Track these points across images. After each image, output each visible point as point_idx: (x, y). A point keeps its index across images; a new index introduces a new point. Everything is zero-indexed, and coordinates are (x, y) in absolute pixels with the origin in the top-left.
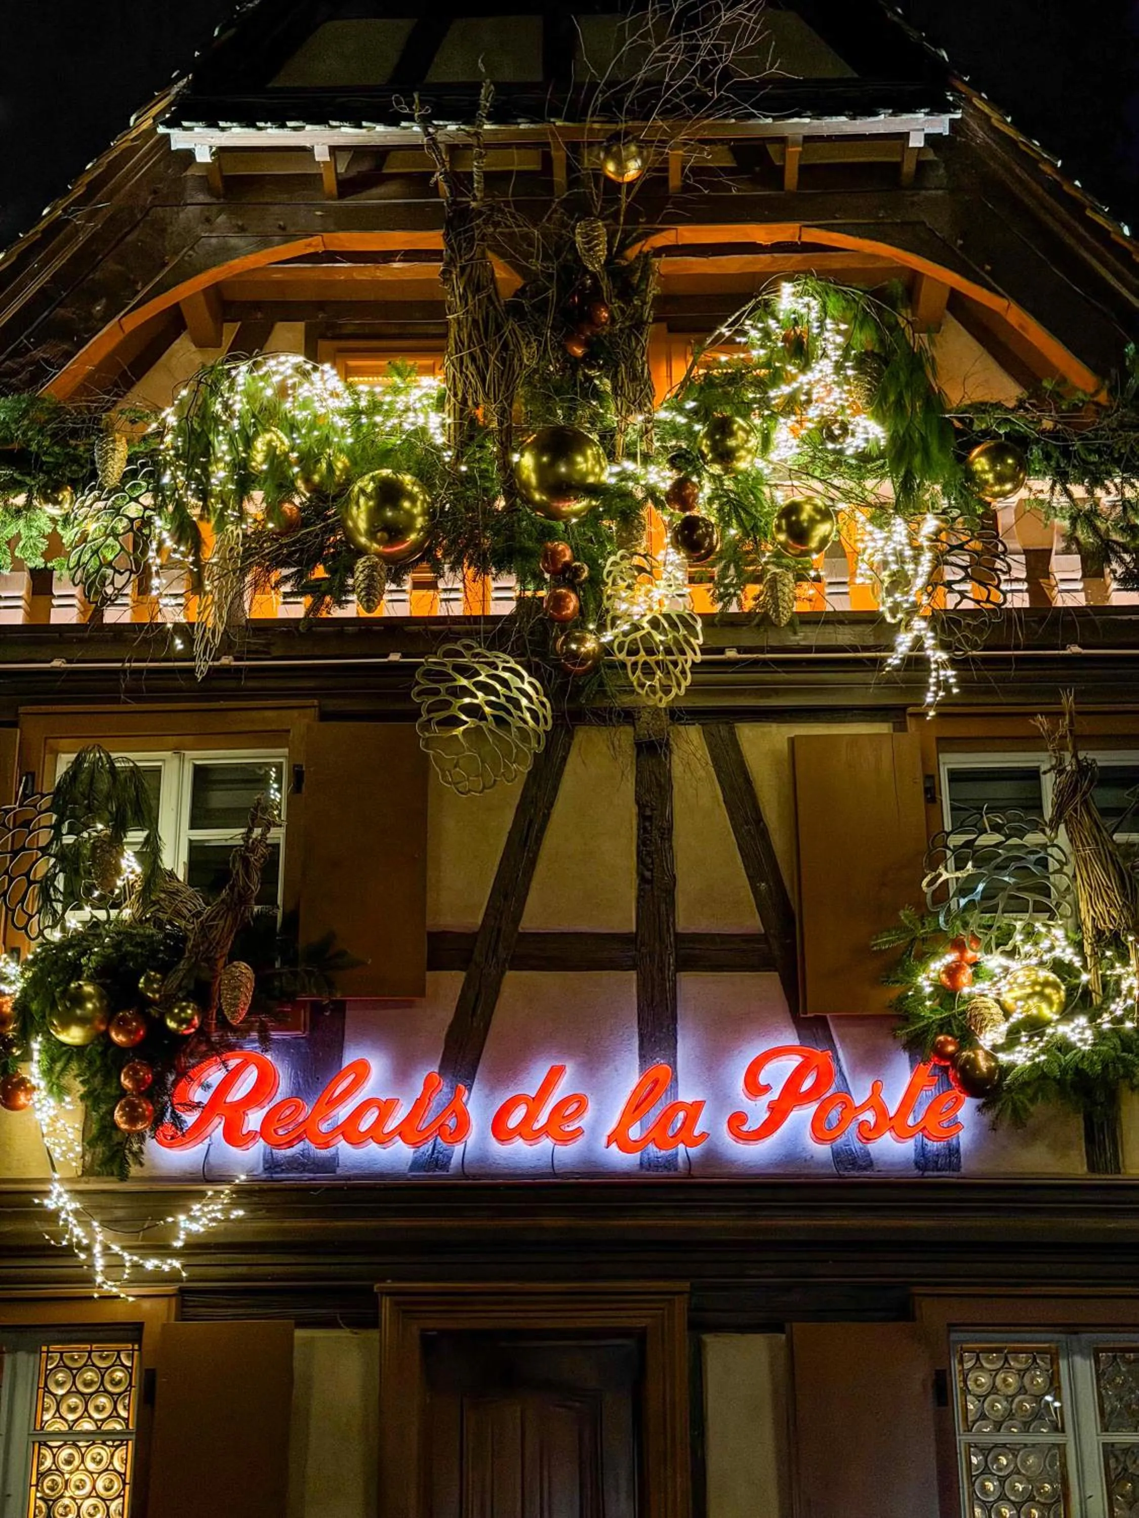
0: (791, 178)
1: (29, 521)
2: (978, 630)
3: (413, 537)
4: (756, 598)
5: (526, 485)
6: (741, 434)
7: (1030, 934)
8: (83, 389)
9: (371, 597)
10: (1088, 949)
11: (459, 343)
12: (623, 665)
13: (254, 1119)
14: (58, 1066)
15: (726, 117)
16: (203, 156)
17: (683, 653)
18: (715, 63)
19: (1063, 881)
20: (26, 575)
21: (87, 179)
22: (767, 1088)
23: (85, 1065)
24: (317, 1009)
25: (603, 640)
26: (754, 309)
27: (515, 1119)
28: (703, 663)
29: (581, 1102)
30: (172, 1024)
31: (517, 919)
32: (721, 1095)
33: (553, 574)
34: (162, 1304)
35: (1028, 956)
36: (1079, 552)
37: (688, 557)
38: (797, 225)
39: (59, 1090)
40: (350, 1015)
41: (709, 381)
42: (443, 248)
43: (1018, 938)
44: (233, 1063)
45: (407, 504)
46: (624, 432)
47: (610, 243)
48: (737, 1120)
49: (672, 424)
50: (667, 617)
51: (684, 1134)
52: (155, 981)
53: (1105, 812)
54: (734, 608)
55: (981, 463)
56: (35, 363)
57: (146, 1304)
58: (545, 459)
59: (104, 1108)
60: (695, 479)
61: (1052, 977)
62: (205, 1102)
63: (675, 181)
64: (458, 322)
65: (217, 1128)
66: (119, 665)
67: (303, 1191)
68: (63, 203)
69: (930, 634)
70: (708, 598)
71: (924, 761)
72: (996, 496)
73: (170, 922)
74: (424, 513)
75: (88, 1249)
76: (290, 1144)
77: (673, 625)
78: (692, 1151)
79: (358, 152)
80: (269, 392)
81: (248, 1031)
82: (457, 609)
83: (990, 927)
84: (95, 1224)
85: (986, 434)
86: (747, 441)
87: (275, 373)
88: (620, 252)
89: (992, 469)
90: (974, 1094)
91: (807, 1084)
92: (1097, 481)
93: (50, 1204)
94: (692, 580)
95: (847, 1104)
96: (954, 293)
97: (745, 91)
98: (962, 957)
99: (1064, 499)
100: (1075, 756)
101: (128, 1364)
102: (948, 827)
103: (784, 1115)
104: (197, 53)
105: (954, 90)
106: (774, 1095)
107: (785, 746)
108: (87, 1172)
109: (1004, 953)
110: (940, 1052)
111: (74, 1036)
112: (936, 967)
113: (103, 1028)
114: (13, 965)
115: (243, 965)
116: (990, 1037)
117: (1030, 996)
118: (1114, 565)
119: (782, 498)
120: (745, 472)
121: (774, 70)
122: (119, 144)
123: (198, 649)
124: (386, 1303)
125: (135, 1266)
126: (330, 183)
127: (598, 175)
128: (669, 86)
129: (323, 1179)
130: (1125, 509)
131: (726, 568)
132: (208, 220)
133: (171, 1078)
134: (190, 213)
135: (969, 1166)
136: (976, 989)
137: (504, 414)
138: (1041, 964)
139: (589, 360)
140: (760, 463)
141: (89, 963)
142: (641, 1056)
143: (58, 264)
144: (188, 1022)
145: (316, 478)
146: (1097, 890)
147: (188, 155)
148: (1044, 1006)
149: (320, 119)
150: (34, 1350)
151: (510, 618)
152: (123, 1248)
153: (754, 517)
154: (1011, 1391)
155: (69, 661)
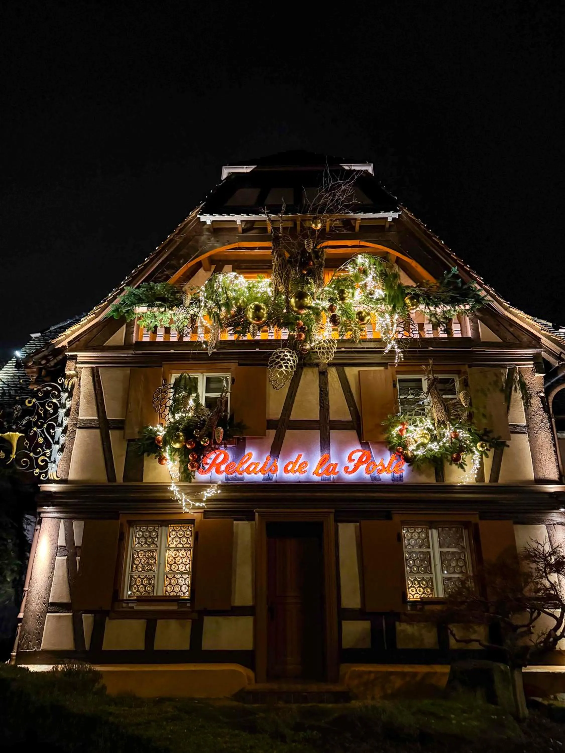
0: (357, 228)
1: (165, 315)
2: (406, 344)
3: (264, 319)
4: (350, 335)
5: (292, 306)
6: (347, 293)
7: (421, 421)
8: (178, 281)
9: (254, 335)
10: (436, 425)
11: (275, 269)
12: (317, 352)
13: (223, 467)
14: (173, 453)
15: (342, 213)
16: (209, 223)
17: (332, 349)
18: (340, 199)
19: (429, 407)
20: (164, 329)
21: (179, 228)
22: (354, 460)
23: (180, 453)
24: (238, 439)
25: (312, 346)
26: (350, 261)
27: (289, 468)
28: (337, 352)
29: (306, 463)
30: (202, 443)
31: (289, 416)
32: (342, 462)
33: (298, 329)
34: (200, 514)
35: (421, 427)
36: (432, 324)
37: (333, 325)
38: (359, 241)
39: (174, 460)
40: (247, 441)
41: (338, 280)
42: (271, 246)
43: (418, 422)
44: (218, 453)
45: (262, 311)
46: (316, 293)
47: (313, 245)
48: (347, 468)
49: (329, 291)
50: (328, 340)
51: (332, 472)
52: (198, 432)
53: (441, 390)
54: (345, 338)
55: (408, 301)
56: (167, 275)
57: (195, 514)
58: (297, 300)
59: (185, 464)
60: (335, 305)
61: (427, 432)
62: (211, 463)
63: (328, 229)
64: (275, 264)
65: (213, 470)
66: (189, 351)
67: (235, 486)
68: (173, 235)
69: (396, 345)
70: (338, 335)
71: (393, 378)
72: (411, 309)
73: (201, 417)
74: (267, 313)
75: (181, 500)
76: (232, 474)
77: (329, 342)
78: (334, 476)
79: (247, 222)
80: (228, 282)
81: (222, 444)
82: (274, 338)
83: (410, 419)
84: (183, 494)
85: (409, 294)
86: (348, 295)
87: (230, 277)
88: (315, 248)
89: (411, 302)
90: (407, 462)
91: (364, 459)
92: (436, 306)
93: (172, 489)
94: (333, 330)
95: (374, 464)
96: (397, 257)
97: (347, 206)
98: (403, 427)
99: (428, 310)
100: (433, 376)
101: (191, 529)
102: (399, 393)
103: (358, 468)
104: (206, 197)
105: (399, 207)
106: (355, 462)
107: (357, 373)
108: (181, 481)
109: (414, 426)
110: (398, 451)
111: (177, 446)
112: (397, 429)
113: (185, 444)
114: (161, 427)
115: (220, 428)
116: (412, 447)
117: (422, 437)
118: (441, 327)
119: (357, 310)
120: (348, 304)
121: (355, 201)
122: (187, 220)
123: (209, 348)
124: (257, 514)
125: (193, 505)
126: (240, 230)
127: (310, 228)
128: (328, 205)
129: (240, 482)
130: (444, 313)
131: (342, 327)
132: (209, 239)
133: (202, 457)
134: (204, 238)
135: (405, 480)
136: (407, 435)
137: (287, 288)
138: (424, 429)
139: (308, 275)
140: (351, 301)
141: (181, 427)
142: (321, 452)
143: (172, 250)
144: (206, 442)
145: (238, 304)
146: (438, 410)
147: (205, 223)
148: (425, 440)
149: (238, 213)
150: (167, 526)
151: (287, 340)
152: (190, 500)
153: (350, 314)
154: (409, 538)
155: (175, 350)
